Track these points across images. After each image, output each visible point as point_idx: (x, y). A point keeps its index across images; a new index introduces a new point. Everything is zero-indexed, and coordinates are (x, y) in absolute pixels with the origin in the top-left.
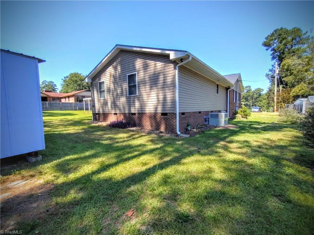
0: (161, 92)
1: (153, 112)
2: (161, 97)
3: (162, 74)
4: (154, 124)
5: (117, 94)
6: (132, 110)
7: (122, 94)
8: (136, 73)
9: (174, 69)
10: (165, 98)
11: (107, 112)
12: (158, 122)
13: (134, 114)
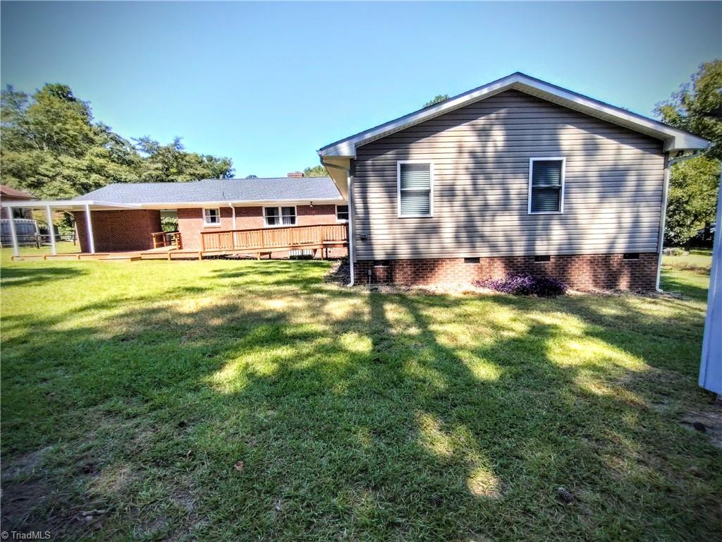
0: (627, 210)
1: (604, 251)
2: (627, 220)
3: (633, 173)
4: (603, 277)
5: (486, 205)
6: (538, 248)
7: (505, 206)
8: (564, 159)
9: (665, 168)
10: (636, 223)
11: (435, 256)
12: (614, 272)
13: (547, 258)
